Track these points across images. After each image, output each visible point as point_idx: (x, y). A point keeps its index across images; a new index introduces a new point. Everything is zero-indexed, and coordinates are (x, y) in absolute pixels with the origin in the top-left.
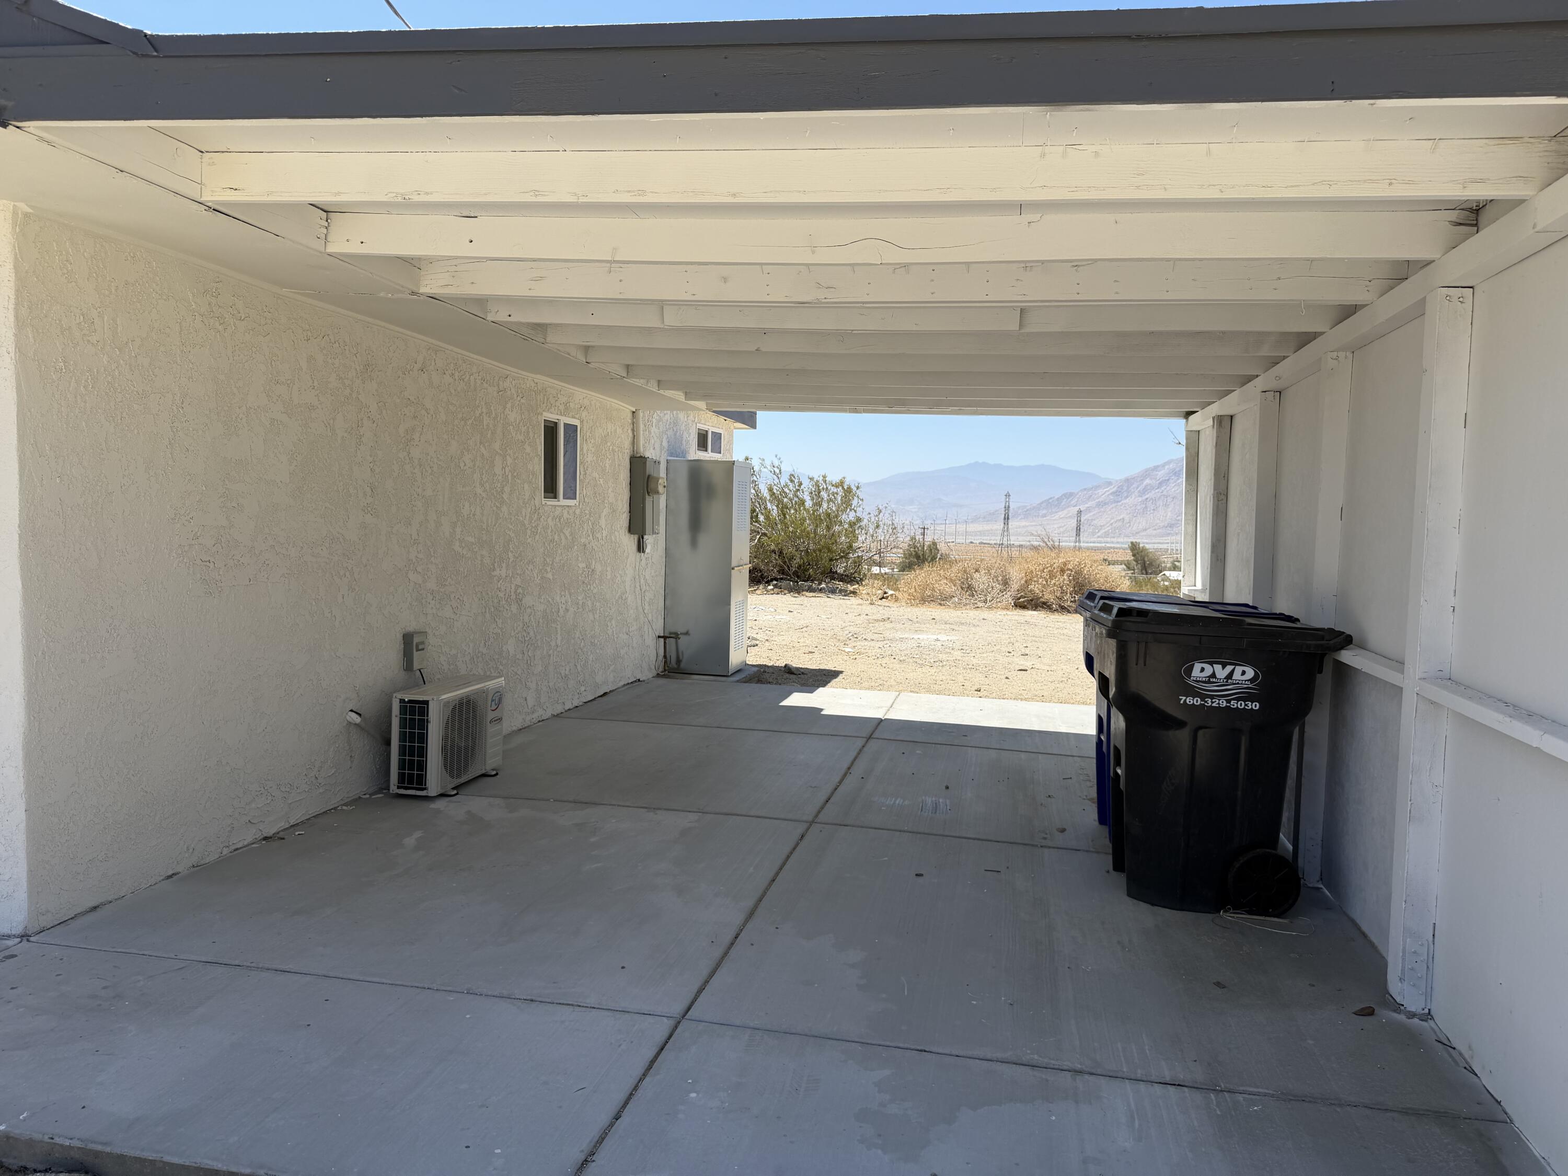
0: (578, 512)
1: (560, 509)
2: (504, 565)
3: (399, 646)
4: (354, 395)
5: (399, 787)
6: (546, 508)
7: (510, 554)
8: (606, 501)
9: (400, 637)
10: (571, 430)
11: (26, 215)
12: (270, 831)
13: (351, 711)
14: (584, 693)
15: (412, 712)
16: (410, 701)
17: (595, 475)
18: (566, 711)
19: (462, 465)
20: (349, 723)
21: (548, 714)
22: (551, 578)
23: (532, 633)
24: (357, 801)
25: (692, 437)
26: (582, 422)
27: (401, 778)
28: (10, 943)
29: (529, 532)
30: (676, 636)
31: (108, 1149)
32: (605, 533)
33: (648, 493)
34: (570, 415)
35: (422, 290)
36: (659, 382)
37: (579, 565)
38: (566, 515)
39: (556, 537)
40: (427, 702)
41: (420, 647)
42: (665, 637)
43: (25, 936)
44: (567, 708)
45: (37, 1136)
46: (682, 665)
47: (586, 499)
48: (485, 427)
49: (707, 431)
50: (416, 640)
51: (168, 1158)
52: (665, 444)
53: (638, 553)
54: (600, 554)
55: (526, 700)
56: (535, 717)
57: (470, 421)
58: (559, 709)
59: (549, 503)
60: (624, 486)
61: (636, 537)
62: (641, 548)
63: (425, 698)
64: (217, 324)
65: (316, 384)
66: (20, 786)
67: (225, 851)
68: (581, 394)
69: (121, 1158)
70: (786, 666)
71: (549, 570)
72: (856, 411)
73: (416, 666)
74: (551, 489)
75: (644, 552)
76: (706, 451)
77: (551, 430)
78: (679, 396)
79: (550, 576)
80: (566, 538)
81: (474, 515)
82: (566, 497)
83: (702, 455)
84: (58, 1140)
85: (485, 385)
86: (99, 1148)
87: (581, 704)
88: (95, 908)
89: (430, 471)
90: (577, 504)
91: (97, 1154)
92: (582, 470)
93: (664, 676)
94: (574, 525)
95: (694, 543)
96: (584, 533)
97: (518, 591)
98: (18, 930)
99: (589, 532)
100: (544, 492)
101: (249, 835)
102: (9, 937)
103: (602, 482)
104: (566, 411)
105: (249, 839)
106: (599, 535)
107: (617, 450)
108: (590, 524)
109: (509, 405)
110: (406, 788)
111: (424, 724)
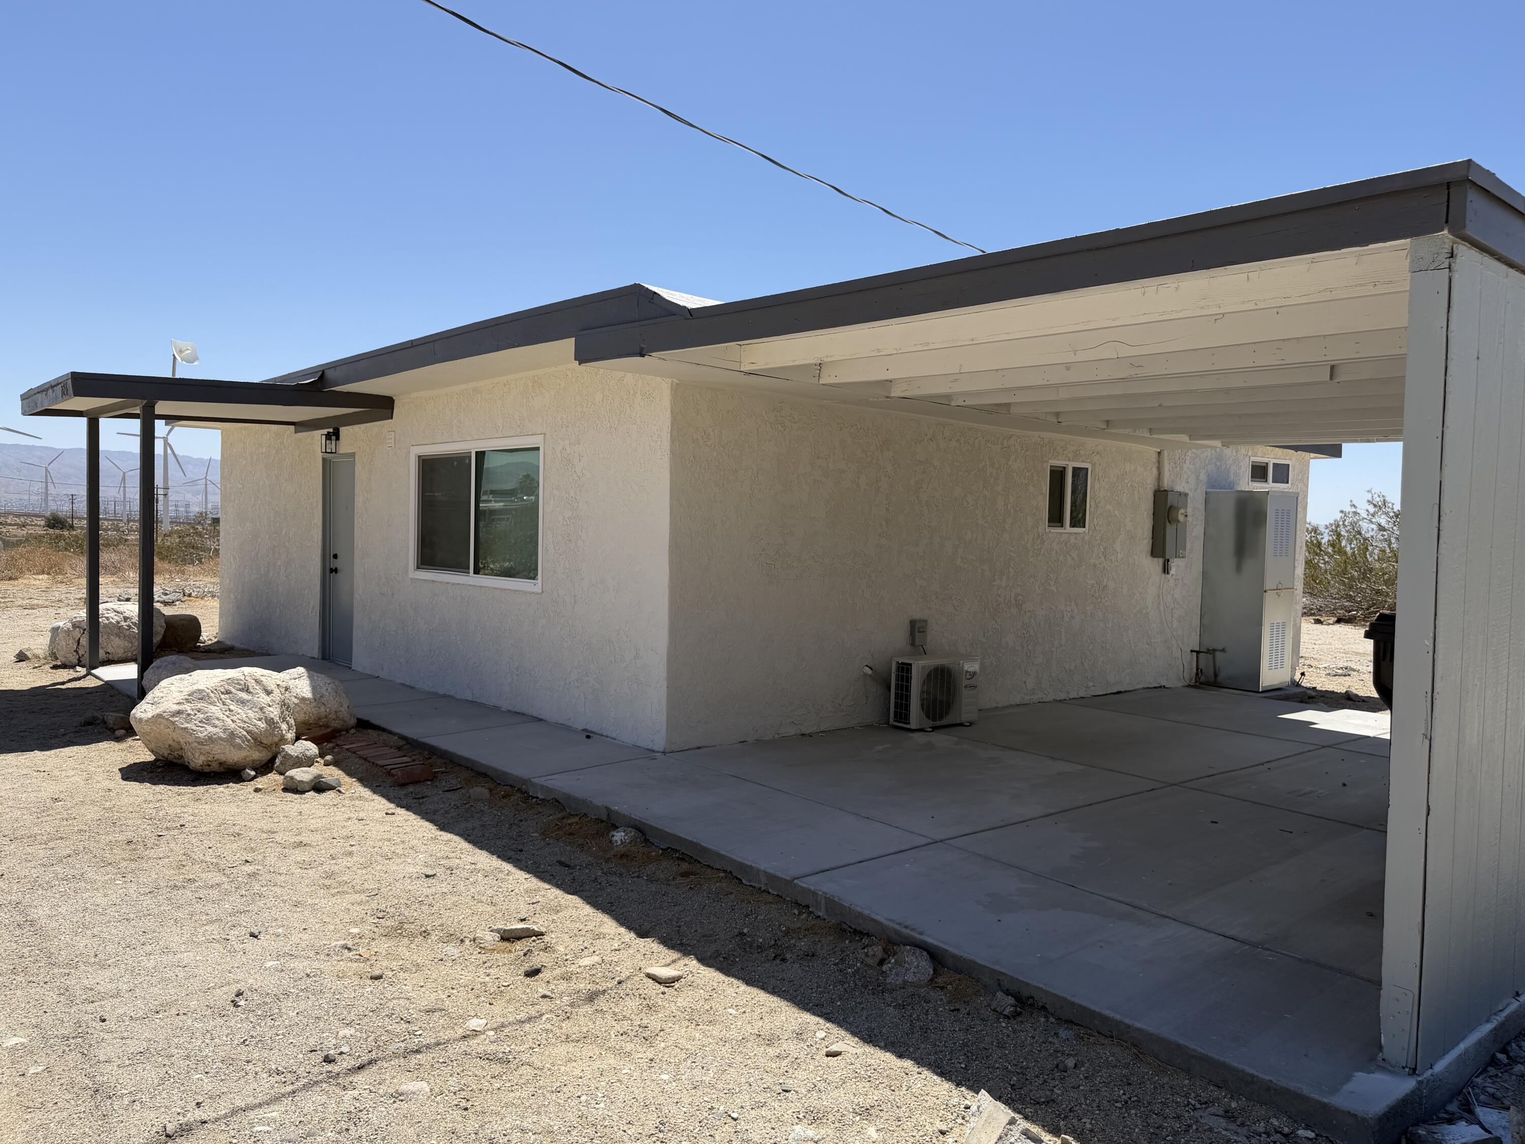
0: (1087, 538)
1: (1066, 536)
2: (1004, 578)
3: (906, 627)
4: (874, 462)
5: (894, 721)
6: (1050, 535)
7: (1011, 570)
8: (1122, 529)
9: (907, 622)
10: (1079, 473)
11: (677, 384)
12: (804, 731)
13: (867, 666)
14: (1093, 688)
15: (902, 671)
16: (902, 663)
17: (1109, 507)
18: (1070, 699)
19: (965, 504)
20: (865, 674)
21: (1050, 698)
22: (1055, 590)
23: (1032, 632)
24: (869, 726)
25: (1243, 469)
26: (1094, 465)
27: (896, 715)
28: (657, 754)
29: (1031, 553)
30: (1211, 652)
31: (647, 822)
32: (1120, 557)
33: (1170, 522)
34: (1081, 460)
35: (892, 395)
36: (1151, 429)
37: (1088, 581)
38: (1072, 540)
39: (1061, 558)
40: (910, 665)
41: (921, 630)
42: (1198, 652)
43: (664, 753)
44: (1071, 697)
45: (626, 814)
46: (1219, 679)
47: (1097, 528)
48: (988, 475)
49: (1267, 464)
50: (917, 625)
51: (666, 829)
52: (1203, 477)
53: (1163, 575)
54: (1114, 574)
55: (1025, 683)
56: (1035, 698)
57: (974, 472)
58: (1062, 696)
59: (1052, 531)
60: (1145, 516)
61: (1161, 560)
62: (1166, 570)
63: (910, 662)
64: (780, 427)
65: (846, 456)
66: (665, 675)
67: (776, 736)
68: (1091, 443)
69: (651, 826)
70: (1347, 692)
71: (1052, 583)
72: (1368, 441)
73: (917, 642)
74: (1056, 518)
75: (1168, 573)
76: (1266, 481)
77: (1058, 475)
78: (1184, 438)
79: (1054, 588)
80: (1073, 559)
81: (976, 540)
82: (1073, 525)
83: (1258, 487)
84: (632, 816)
85: (989, 444)
86: (645, 821)
87: (1089, 696)
88: (699, 748)
89: (936, 509)
90: (1087, 531)
91: (644, 823)
92: (1093, 504)
93: (1194, 687)
94: (1082, 548)
95: (1239, 567)
96: (1094, 555)
97: (1018, 598)
98: (661, 750)
99: (1101, 555)
100: (1049, 522)
101: (792, 731)
102: (658, 752)
103: (1117, 513)
104: (1076, 456)
105: (792, 733)
106: (1113, 558)
107: (1137, 486)
108: (1101, 547)
109: (1013, 458)
110: (899, 722)
111: (908, 679)
